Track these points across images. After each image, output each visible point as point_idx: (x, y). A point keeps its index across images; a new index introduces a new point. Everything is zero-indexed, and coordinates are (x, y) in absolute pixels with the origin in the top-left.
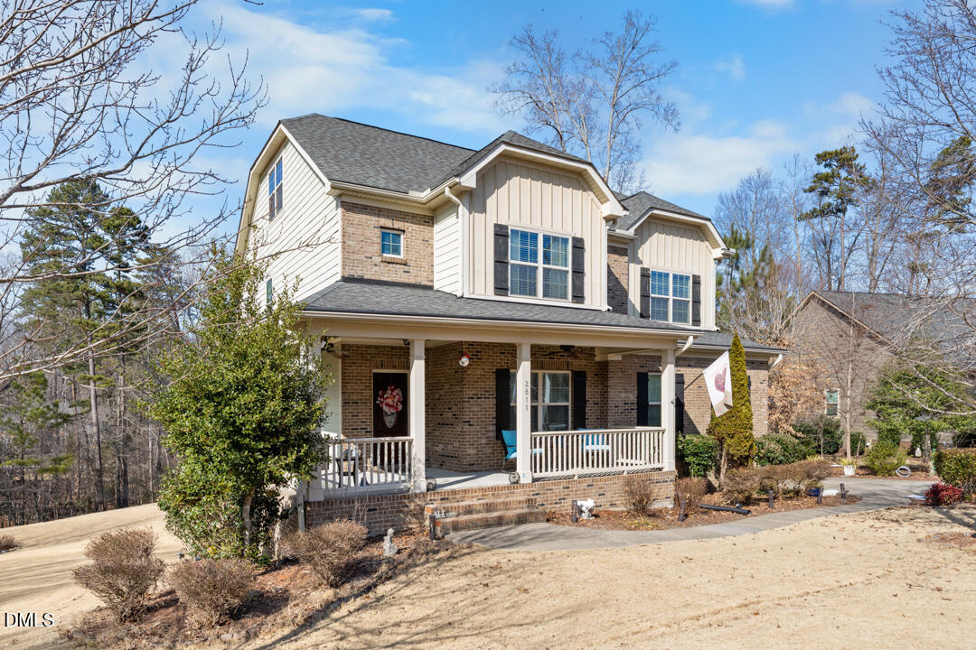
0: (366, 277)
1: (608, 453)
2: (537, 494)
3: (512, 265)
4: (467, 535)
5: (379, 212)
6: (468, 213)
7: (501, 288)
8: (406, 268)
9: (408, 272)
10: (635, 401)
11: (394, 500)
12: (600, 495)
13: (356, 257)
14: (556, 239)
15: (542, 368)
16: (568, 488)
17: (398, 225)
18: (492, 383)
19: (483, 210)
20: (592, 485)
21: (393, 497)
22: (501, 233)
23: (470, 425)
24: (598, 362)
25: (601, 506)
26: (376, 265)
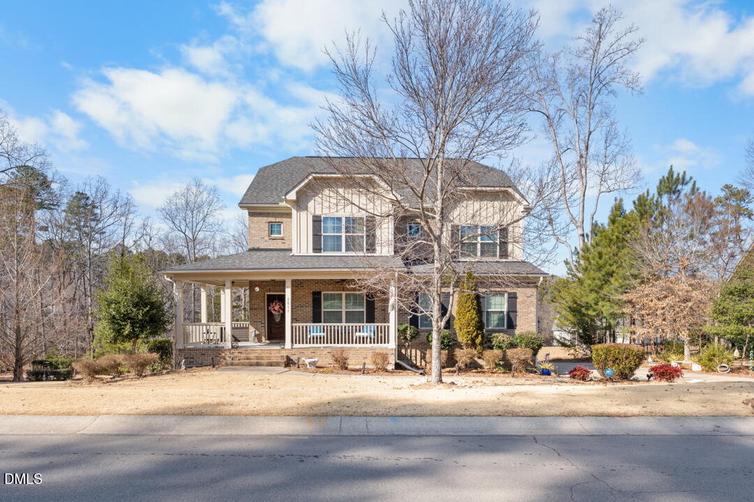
0: (261, 248)
2: (294, 354)
3: (324, 236)
5: (268, 215)
6: (296, 212)
7: (317, 248)
8: (283, 241)
9: (285, 243)
11: (214, 351)
13: (255, 238)
14: (355, 219)
15: (344, 290)
17: (278, 220)
18: (310, 299)
19: (306, 209)
22: (317, 221)
26: (266, 241)
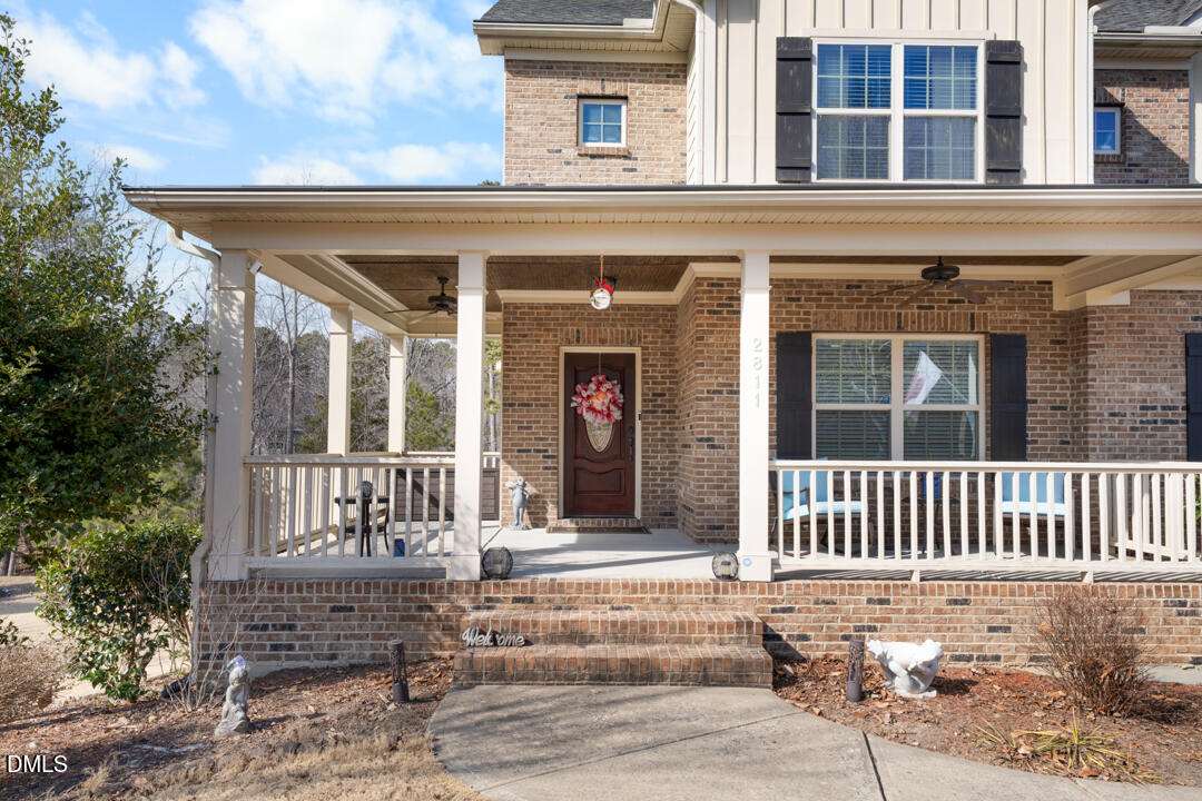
1: (1060, 526)
2: (784, 610)
3: (823, 119)
4: (521, 697)
5: (576, 70)
6: (714, 24)
7: (792, 166)
8: (629, 164)
9: (634, 170)
10: (1181, 401)
11: (395, 592)
12: (992, 629)
13: (529, 152)
14: (941, 53)
15: (900, 330)
16: (881, 602)
17: (612, 88)
19: (752, 13)
20: (966, 602)
21: (395, 585)
22: (793, 56)
23: (713, 447)
24: (1062, 315)
25: (997, 658)
26: (568, 163)
